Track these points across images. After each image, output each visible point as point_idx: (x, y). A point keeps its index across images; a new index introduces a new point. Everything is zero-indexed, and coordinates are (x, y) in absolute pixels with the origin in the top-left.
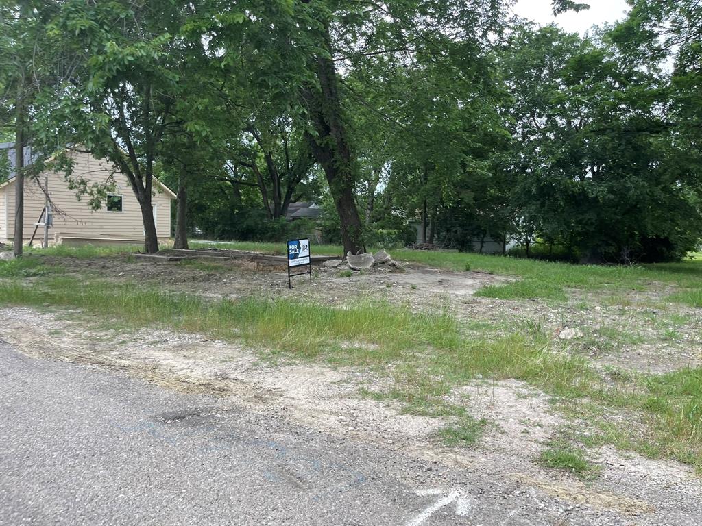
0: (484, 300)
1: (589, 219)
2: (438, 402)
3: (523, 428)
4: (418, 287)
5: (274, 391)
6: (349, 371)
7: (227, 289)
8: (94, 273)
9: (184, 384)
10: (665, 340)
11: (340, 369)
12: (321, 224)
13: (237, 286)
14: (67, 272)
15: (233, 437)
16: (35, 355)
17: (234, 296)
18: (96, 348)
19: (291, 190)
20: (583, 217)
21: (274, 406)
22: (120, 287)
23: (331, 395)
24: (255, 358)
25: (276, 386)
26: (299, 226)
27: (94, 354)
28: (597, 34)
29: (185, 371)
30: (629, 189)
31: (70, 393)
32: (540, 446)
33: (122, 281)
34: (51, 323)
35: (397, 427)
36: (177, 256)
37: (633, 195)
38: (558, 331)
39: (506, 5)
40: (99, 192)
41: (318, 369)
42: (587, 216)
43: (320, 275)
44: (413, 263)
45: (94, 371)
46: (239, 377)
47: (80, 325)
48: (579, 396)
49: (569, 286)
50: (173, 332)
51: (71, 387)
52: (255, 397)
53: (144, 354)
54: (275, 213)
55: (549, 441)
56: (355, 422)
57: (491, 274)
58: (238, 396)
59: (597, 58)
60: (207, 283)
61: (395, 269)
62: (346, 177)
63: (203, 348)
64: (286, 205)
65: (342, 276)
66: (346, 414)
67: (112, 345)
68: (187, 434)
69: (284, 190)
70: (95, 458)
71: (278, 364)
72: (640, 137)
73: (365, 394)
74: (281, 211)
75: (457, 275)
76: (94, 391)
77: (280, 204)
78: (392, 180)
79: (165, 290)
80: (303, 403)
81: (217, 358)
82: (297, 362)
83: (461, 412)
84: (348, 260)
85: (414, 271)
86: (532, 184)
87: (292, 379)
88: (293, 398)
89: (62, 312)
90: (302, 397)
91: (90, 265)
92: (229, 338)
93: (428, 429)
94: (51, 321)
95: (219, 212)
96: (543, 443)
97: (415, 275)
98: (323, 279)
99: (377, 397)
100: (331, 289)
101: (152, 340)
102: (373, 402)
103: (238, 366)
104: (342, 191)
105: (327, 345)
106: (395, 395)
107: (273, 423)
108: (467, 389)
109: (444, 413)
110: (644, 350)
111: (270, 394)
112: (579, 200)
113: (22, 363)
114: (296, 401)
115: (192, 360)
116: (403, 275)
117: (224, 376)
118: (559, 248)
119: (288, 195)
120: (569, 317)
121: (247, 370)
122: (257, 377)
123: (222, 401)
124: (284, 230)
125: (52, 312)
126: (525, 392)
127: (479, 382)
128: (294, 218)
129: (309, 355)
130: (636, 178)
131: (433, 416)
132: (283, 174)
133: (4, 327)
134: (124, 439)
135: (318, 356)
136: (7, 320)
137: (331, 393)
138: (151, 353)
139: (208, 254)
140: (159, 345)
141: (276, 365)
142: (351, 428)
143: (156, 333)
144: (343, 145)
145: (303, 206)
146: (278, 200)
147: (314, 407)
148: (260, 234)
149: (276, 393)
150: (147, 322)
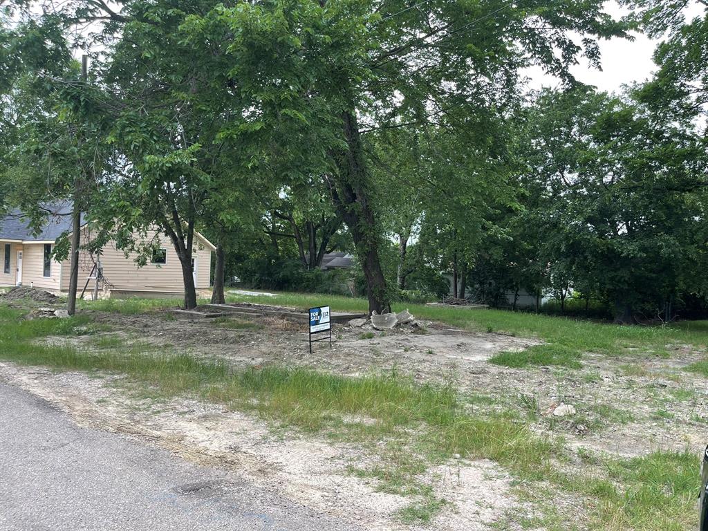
0: (494, 369)
1: (622, 277)
2: (411, 481)
3: (477, 508)
4: (435, 351)
5: (275, 465)
6: (344, 448)
7: (254, 352)
8: (137, 331)
9: (203, 456)
10: (655, 419)
11: (337, 445)
12: (354, 275)
13: (263, 349)
14: (114, 331)
15: (233, 509)
16: (86, 425)
17: (260, 360)
18: (135, 417)
19: (326, 241)
20: (616, 274)
21: (273, 480)
22: (159, 347)
23: (323, 471)
24: (265, 432)
25: (279, 461)
26: (333, 276)
27: (133, 424)
28: (626, 92)
29: (205, 443)
30: (661, 247)
31: (113, 464)
32: (483, 526)
33: (160, 341)
34: (99, 390)
35: (369, 504)
36: (213, 312)
37: (665, 254)
38: (553, 407)
39: (521, 82)
40: (145, 250)
41: (317, 444)
42: (620, 273)
43: (343, 336)
44: (437, 323)
45: (131, 442)
46: (249, 451)
47: (123, 393)
48: (540, 479)
49: (591, 351)
50: (200, 402)
51: (113, 458)
52: (259, 470)
53: (173, 424)
54: (310, 264)
55: (493, 522)
56: (335, 498)
57: (513, 336)
58: (245, 470)
59: (626, 117)
60: (236, 345)
61: (417, 330)
62: (371, 241)
63: (224, 420)
64: (321, 255)
65: (363, 338)
66: (330, 490)
67: (148, 415)
68: (198, 505)
69: (319, 241)
70: (129, 523)
71: (284, 438)
72: (671, 196)
73: (351, 470)
74: (316, 261)
75: (478, 337)
76: (131, 462)
77: (316, 254)
78: (422, 235)
79: (198, 352)
80: (297, 478)
81: (234, 430)
82: (301, 436)
83: (428, 491)
84: (372, 320)
85: (437, 331)
86: (561, 241)
87: (293, 454)
88: (290, 473)
89: (108, 377)
90: (298, 472)
91: (134, 323)
92: (247, 409)
93: (395, 507)
94: (99, 388)
95: (257, 262)
96: (486, 525)
97: (436, 336)
98: (345, 341)
99: (361, 474)
100: (348, 355)
101: (181, 410)
102: (356, 479)
103: (249, 439)
104: (368, 254)
105: (331, 419)
106: (376, 473)
107: (269, 496)
108: (443, 469)
109: (413, 492)
110: (631, 430)
111: (272, 469)
112: (610, 258)
113: (75, 434)
114: (292, 476)
115: (212, 432)
116: (425, 337)
117: (236, 449)
118: (596, 303)
119: (324, 246)
120: (571, 391)
121: (257, 444)
122: (264, 450)
123: (231, 474)
124: (318, 281)
125: (100, 378)
126: (493, 473)
127: (455, 462)
128: (329, 268)
129: (312, 430)
130: (667, 237)
131: (403, 495)
132: (319, 226)
133: (60, 394)
134: (151, 508)
135: (320, 430)
136: (62, 386)
137: (323, 469)
138: (180, 423)
139: (242, 310)
140: (187, 416)
141: (282, 440)
142: (330, 504)
143: (186, 403)
144: (368, 212)
145: (338, 256)
146: (314, 250)
147: (306, 482)
148: (295, 284)
149: (277, 467)
150: (178, 391)
